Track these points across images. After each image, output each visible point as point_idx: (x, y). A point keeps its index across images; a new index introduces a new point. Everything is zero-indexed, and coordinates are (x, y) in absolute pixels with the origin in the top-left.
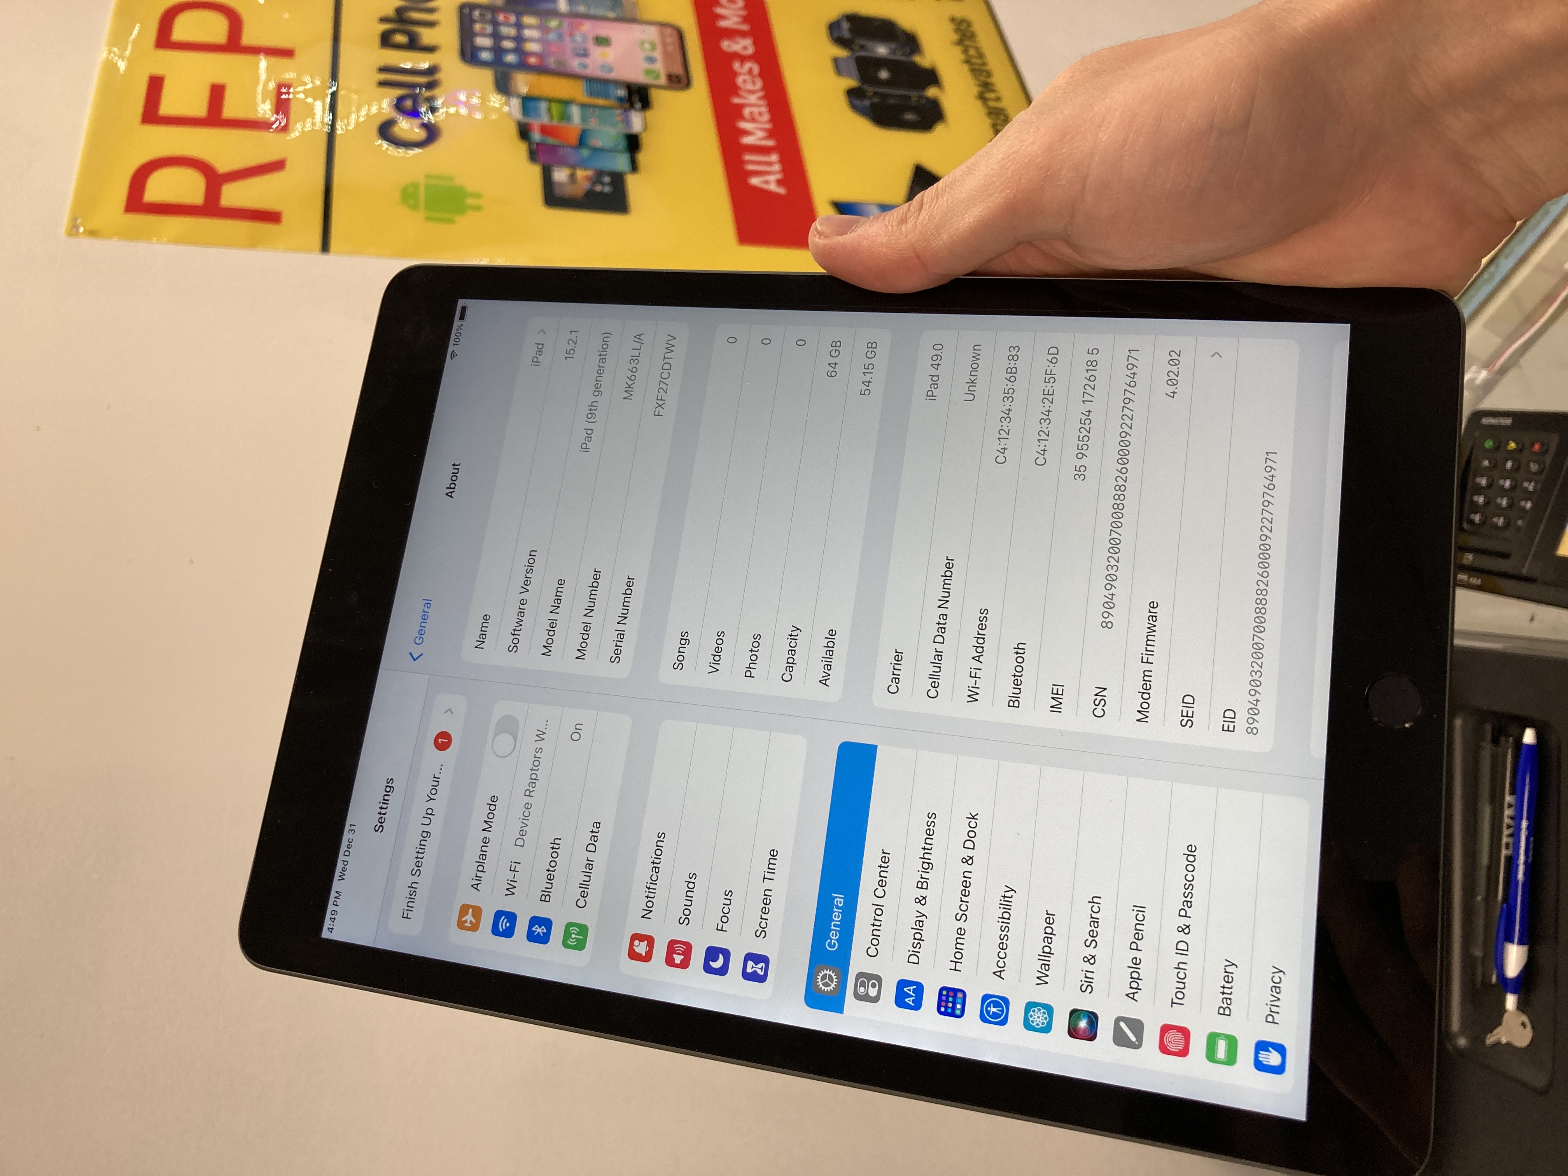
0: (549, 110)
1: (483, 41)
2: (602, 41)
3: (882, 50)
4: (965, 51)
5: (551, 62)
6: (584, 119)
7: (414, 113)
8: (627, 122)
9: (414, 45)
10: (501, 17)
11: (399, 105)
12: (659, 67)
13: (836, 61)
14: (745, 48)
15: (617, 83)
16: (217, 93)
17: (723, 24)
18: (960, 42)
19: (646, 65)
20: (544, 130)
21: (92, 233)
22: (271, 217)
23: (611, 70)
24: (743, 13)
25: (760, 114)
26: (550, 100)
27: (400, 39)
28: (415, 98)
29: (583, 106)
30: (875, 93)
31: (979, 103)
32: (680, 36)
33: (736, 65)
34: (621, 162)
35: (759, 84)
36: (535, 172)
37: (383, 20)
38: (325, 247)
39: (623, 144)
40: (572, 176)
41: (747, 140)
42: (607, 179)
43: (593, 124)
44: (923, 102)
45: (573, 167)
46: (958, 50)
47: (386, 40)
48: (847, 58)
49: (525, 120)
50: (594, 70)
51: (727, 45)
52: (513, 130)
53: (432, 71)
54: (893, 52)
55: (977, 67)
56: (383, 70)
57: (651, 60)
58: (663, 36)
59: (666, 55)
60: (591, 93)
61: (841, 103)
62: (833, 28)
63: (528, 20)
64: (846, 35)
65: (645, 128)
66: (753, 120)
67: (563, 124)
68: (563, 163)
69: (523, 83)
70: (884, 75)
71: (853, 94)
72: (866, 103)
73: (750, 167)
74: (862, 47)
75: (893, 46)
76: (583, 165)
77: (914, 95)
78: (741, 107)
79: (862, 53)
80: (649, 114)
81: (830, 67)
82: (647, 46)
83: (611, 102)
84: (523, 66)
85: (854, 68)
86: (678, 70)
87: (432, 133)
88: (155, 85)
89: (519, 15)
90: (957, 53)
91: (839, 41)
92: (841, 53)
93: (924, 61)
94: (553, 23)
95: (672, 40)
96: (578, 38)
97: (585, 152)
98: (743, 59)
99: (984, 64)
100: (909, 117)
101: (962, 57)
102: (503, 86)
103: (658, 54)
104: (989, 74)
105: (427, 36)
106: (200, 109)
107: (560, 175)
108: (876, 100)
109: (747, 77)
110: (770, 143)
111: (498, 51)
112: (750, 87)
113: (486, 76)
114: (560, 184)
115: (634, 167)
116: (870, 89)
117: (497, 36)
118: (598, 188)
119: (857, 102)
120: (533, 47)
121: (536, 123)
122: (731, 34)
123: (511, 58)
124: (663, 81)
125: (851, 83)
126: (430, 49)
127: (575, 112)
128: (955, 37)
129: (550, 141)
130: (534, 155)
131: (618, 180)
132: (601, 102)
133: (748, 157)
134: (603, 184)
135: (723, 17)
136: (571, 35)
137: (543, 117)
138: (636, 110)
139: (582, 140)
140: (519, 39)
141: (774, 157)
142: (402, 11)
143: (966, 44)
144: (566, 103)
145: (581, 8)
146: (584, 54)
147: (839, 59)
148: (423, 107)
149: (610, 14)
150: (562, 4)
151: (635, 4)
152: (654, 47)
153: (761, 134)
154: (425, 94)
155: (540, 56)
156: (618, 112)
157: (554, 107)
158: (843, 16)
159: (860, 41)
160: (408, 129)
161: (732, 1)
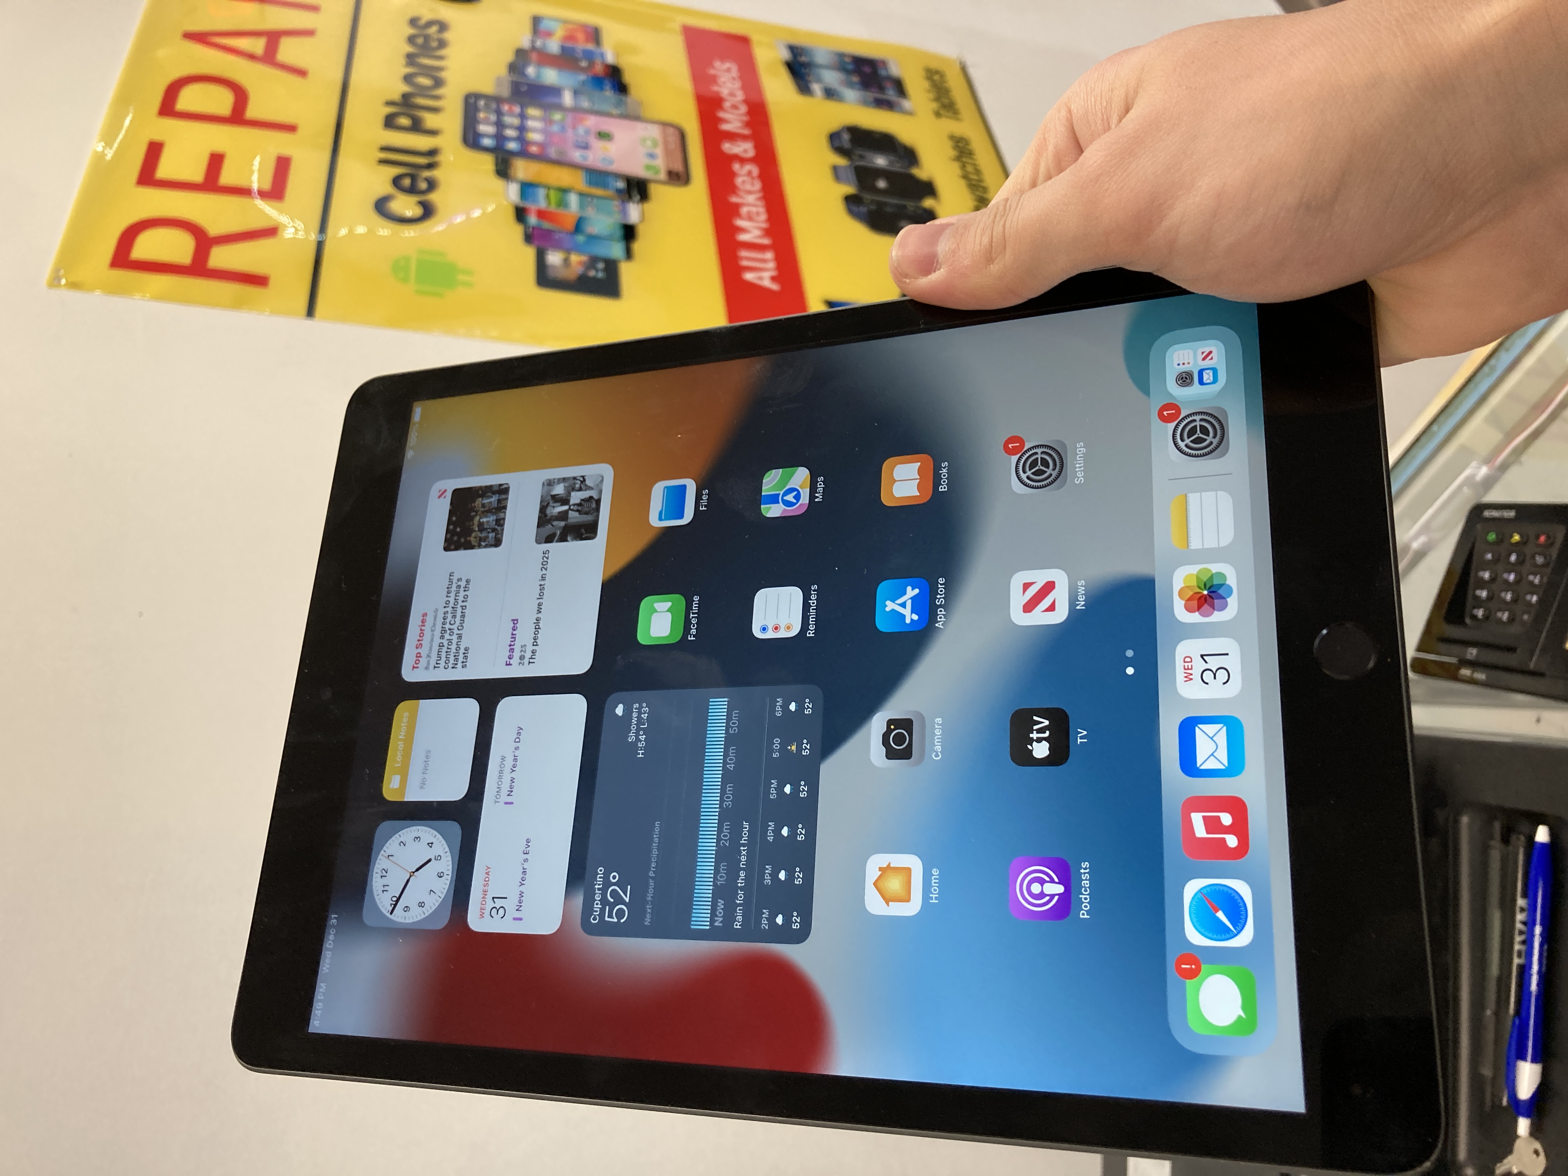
0: (548, 197)
1: (486, 129)
2: (603, 136)
3: (881, 161)
4: (963, 167)
5: (552, 153)
6: (582, 206)
7: (412, 190)
8: (624, 212)
9: (417, 128)
10: (506, 108)
11: (396, 182)
12: (660, 164)
13: (835, 169)
14: (745, 151)
15: (617, 176)
16: (216, 161)
17: (725, 127)
18: (958, 159)
19: (646, 161)
20: (541, 214)
21: (74, 286)
22: (258, 280)
23: (611, 162)
24: (745, 118)
25: (758, 213)
26: (548, 188)
27: (404, 121)
28: (414, 178)
30: (873, 201)
32: (682, 136)
33: (736, 167)
34: (616, 250)
35: (758, 185)
36: (529, 253)
37: (389, 103)
38: (310, 312)
39: (619, 233)
40: (566, 261)
41: (743, 237)
42: (601, 266)
43: (590, 212)
44: (919, 212)
45: (568, 251)
46: (957, 164)
47: (389, 122)
48: (845, 167)
49: (522, 205)
50: (594, 159)
51: (728, 147)
52: (509, 213)
53: (433, 153)
54: (891, 163)
55: (974, 183)
56: (385, 149)
57: (652, 156)
58: (664, 135)
59: (668, 153)
60: (591, 183)
61: (839, 207)
62: (834, 137)
63: (532, 112)
64: (846, 145)
65: (643, 218)
66: (750, 218)
67: (560, 211)
68: (558, 246)
69: (522, 169)
71: (850, 200)
72: (863, 209)
73: (745, 263)
74: (862, 157)
75: (892, 158)
76: (578, 249)
77: (910, 205)
78: (738, 205)
79: (862, 163)
80: (647, 206)
81: (828, 174)
82: (649, 143)
83: (610, 193)
84: (524, 153)
85: (852, 176)
86: (678, 167)
87: (428, 211)
88: (154, 151)
89: (523, 107)
90: (955, 168)
91: (840, 150)
92: (841, 161)
93: (922, 173)
94: (557, 116)
95: (674, 139)
96: (581, 131)
97: (580, 238)
98: (742, 160)
99: (980, 181)
101: (960, 173)
102: (503, 171)
103: (659, 151)
105: (430, 120)
106: (197, 175)
107: (554, 258)
108: (873, 207)
109: (745, 178)
110: (766, 241)
111: (500, 137)
112: (748, 187)
113: (485, 161)
114: (554, 267)
115: (629, 254)
116: (867, 197)
117: (500, 125)
118: (592, 273)
119: (855, 209)
120: (534, 137)
121: (532, 207)
122: (732, 137)
123: (512, 146)
124: (663, 176)
125: (849, 189)
126: (433, 133)
127: (573, 200)
128: (953, 153)
129: (546, 225)
130: (529, 238)
131: (611, 267)
132: (599, 192)
133: (744, 253)
134: (597, 270)
135: (724, 121)
136: (574, 127)
137: (540, 202)
138: (634, 202)
139: (579, 227)
140: (522, 129)
141: (769, 255)
142: (406, 97)
143: (964, 159)
144: (564, 191)
145: (585, 104)
146: (586, 147)
147: (838, 166)
148: (423, 186)
149: (615, 111)
150: (567, 99)
151: (639, 104)
152: (655, 144)
153: (757, 233)
154: (426, 174)
155: (542, 146)
156: (616, 203)
157: (553, 194)
158: (843, 128)
159: (859, 152)
160: (406, 206)
161: (735, 107)
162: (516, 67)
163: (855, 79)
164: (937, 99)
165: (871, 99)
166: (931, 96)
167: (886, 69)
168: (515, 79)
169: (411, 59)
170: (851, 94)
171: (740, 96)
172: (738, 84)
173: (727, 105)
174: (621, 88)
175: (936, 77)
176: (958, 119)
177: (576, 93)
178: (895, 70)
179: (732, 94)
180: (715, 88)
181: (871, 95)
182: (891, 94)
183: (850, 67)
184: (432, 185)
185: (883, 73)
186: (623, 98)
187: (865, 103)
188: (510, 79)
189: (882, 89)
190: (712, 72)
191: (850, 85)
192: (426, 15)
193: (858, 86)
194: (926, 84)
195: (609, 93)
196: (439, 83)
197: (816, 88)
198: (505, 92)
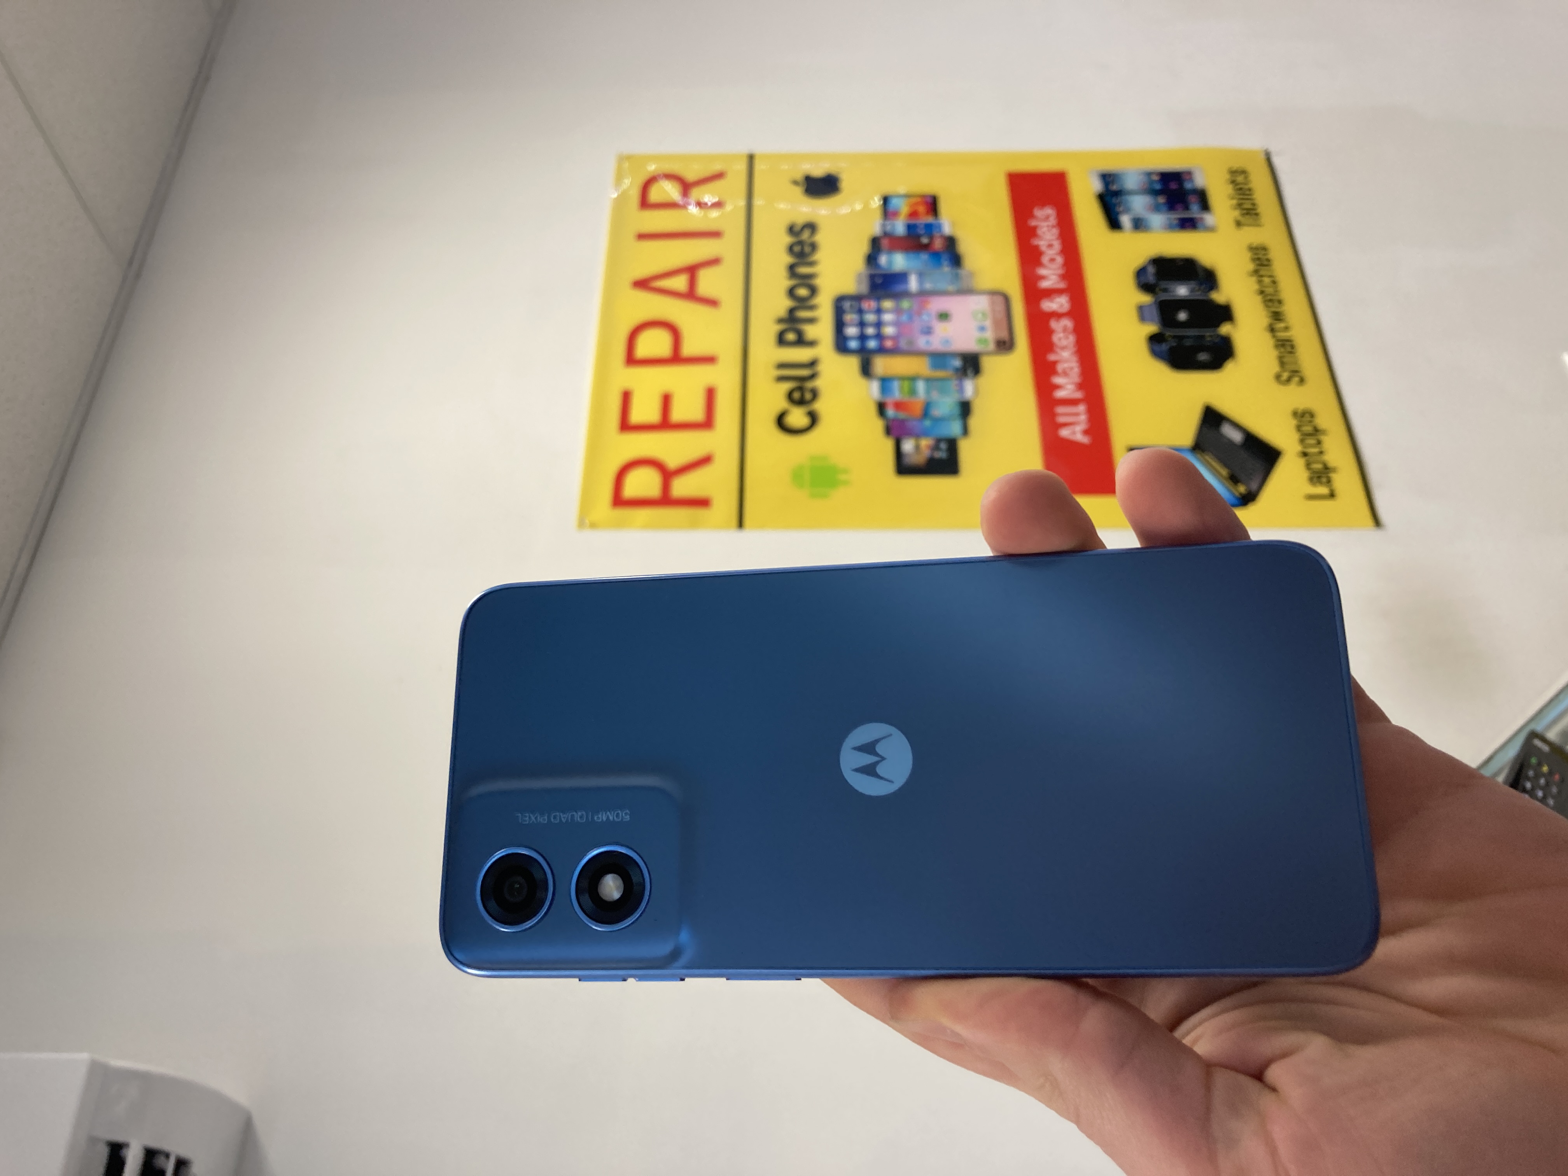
0: (901, 389)
1: (851, 331)
2: (944, 316)
3: (1182, 291)
4: (1260, 282)
5: (903, 344)
6: (928, 391)
7: (801, 402)
8: (961, 390)
9: (801, 341)
10: (866, 305)
11: (790, 396)
12: (990, 335)
13: (1141, 309)
14: (1062, 306)
15: (955, 355)
16: (667, 401)
17: (1045, 284)
18: (1256, 272)
19: (977, 334)
20: (898, 406)
21: (593, 526)
22: (703, 503)
23: (950, 341)
24: (1061, 272)
25: (1072, 368)
26: (902, 378)
27: (791, 336)
28: (801, 389)
29: (928, 380)
30: (1174, 337)
31: (1267, 336)
32: (1007, 300)
33: (1054, 324)
34: (955, 428)
35: (1072, 339)
36: (888, 445)
37: (780, 321)
38: (740, 524)
39: (957, 411)
40: (917, 447)
41: (1060, 394)
42: (943, 446)
43: (935, 396)
44: (1217, 340)
45: (919, 437)
46: (1254, 279)
47: (781, 340)
48: (1150, 306)
49: (883, 400)
50: (936, 343)
51: (1047, 306)
52: (873, 410)
53: (813, 364)
54: (1192, 291)
55: (1269, 298)
56: (780, 366)
57: (982, 329)
58: (993, 304)
59: (996, 323)
60: (934, 367)
61: (1142, 348)
62: (1140, 273)
63: (887, 304)
64: (1151, 278)
65: (976, 394)
66: (1065, 374)
67: (912, 399)
68: (910, 433)
69: (881, 365)
70: (1182, 316)
71: (1153, 340)
72: (1164, 347)
73: (1062, 420)
74: (1165, 290)
75: (1193, 284)
76: (925, 434)
77: (1207, 333)
78: (1055, 363)
79: (1164, 297)
80: (979, 380)
81: (1134, 315)
82: (980, 315)
83: (949, 373)
84: (882, 350)
85: (1155, 312)
86: (1004, 335)
87: (814, 418)
88: (627, 398)
89: (879, 299)
90: (1252, 284)
91: (1145, 287)
92: (1146, 299)
93: (1218, 297)
94: (905, 304)
95: (1000, 307)
96: (925, 317)
97: (927, 423)
99: (1277, 291)
100: (1203, 357)
101: (1256, 287)
102: (866, 370)
103: (988, 323)
104: (1280, 302)
105: (811, 332)
106: (656, 416)
107: (908, 446)
108: (1174, 344)
109: (1061, 335)
110: (1079, 395)
111: (863, 338)
112: (1064, 343)
113: (852, 363)
114: (908, 454)
115: (965, 431)
116: (1169, 333)
117: (862, 324)
118: (938, 455)
119: (1157, 348)
120: (889, 330)
121: (889, 400)
122: (1049, 293)
123: (872, 344)
124: (991, 346)
125: (1152, 328)
126: (812, 344)
127: (921, 386)
128: (1251, 266)
129: (902, 415)
130: (888, 431)
131: (952, 445)
132: (940, 374)
133: (1061, 410)
134: (941, 451)
135: (1043, 278)
136: (919, 314)
137: (898, 393)
138: (968, 378)
139: (926, 413)
140: (879, 325)
141: (1082, 409)
142: (792, 311)
143: (1262, 273)
144: (913, 379)
145: (928, 286)
146: (928, 331)
147: (1143, 306)
148: (808, 396)
149: (951, 288)
150: (913, 284)
151: (971, 275)
152: (984, 314)
153: (1071, 387)
154: (809, 385)
155: (895, 338)
156: (954, 383)
157: (906, 384)
158: (1150, 261)
159: (1163, 284)
160: (797, 417)
161: (1052, 260)
162: (871, 259)
163: (1161, 200)
164: (1239, 206)
165: (1176, 222)
166: (1234, 202)
167: (1191, 180)
168: (873, 272)
169: (792, 268)
170: (1157, 220)
171: (1057, 246)
172: (1055, 231)
173: (1045, 259)
174: (956, 260)
175: (1240, 179)
176: (1259, 225)
177: (921, 275)
178: (1200, 181)
179: (1050, 246)
180: (1035, 242)
181: (1175, 216)
182: (1195, 211)
183: (1158, 187)
184: (815, 394)
185: (1188, 186)
186: (959, 271)
187: (1170, 227)
188: (869, 272)
189: (1187, 208)
190: (1033, 223)
191: (1156, 208)
192: (800, 220)
193: (1165, 208)
194: (1229, 189)
195: (946, 269)
196: (813, 290)
197: (1125, 220)
198: (864, 289)
